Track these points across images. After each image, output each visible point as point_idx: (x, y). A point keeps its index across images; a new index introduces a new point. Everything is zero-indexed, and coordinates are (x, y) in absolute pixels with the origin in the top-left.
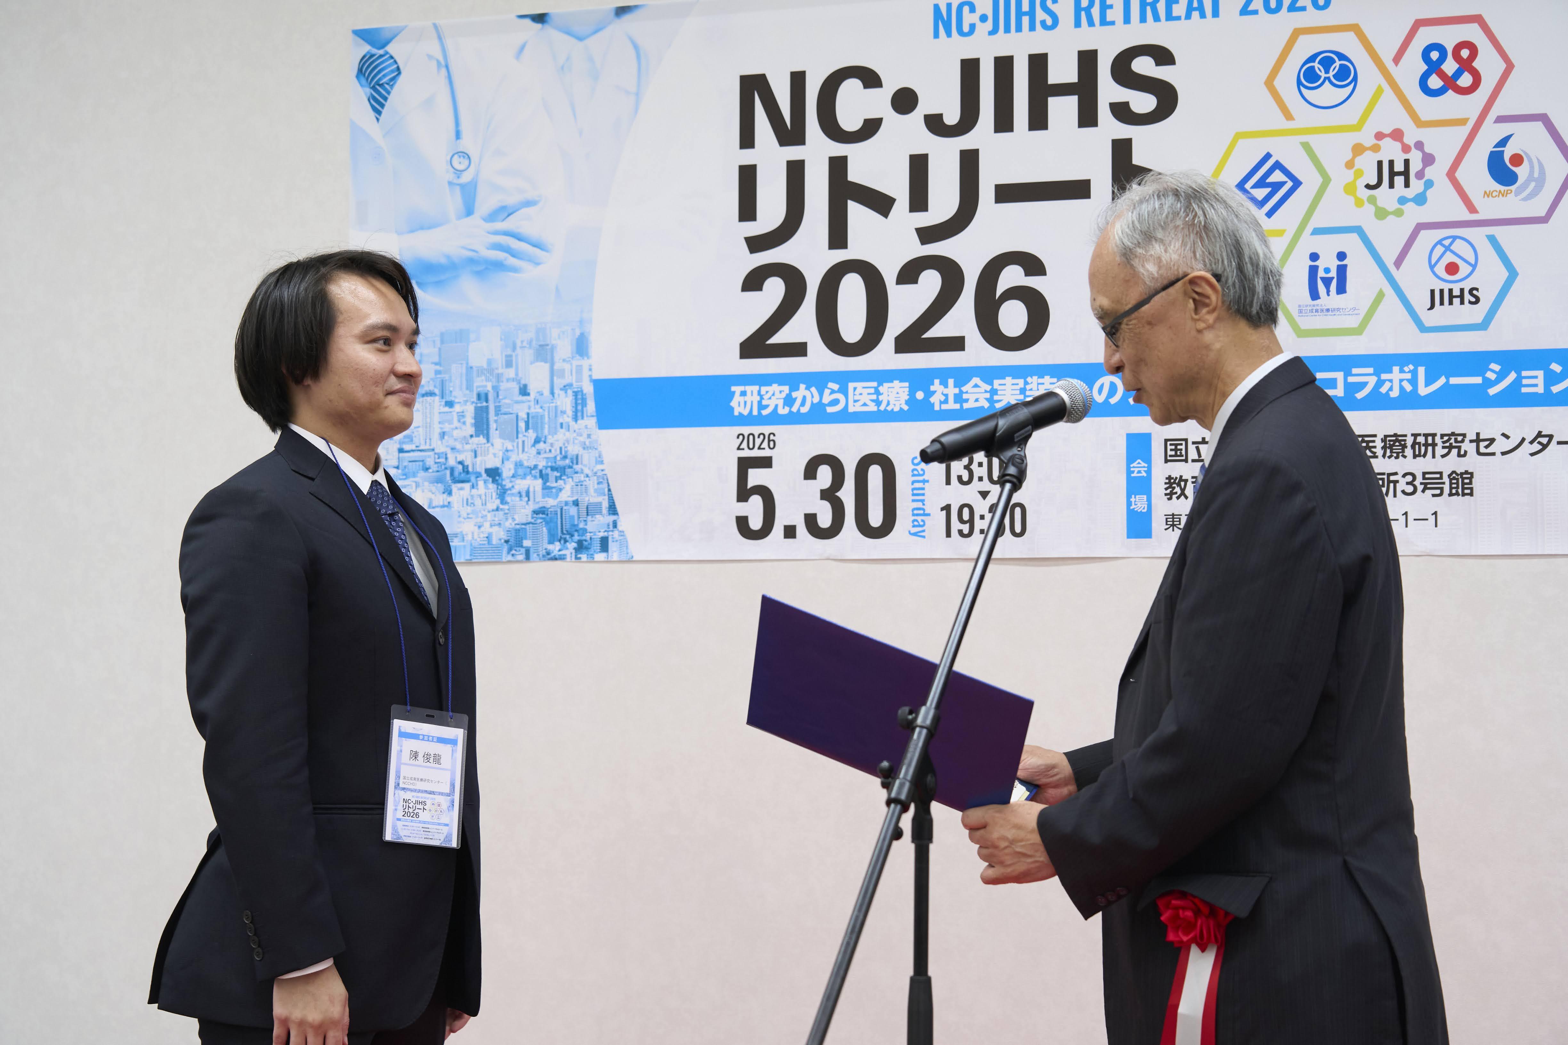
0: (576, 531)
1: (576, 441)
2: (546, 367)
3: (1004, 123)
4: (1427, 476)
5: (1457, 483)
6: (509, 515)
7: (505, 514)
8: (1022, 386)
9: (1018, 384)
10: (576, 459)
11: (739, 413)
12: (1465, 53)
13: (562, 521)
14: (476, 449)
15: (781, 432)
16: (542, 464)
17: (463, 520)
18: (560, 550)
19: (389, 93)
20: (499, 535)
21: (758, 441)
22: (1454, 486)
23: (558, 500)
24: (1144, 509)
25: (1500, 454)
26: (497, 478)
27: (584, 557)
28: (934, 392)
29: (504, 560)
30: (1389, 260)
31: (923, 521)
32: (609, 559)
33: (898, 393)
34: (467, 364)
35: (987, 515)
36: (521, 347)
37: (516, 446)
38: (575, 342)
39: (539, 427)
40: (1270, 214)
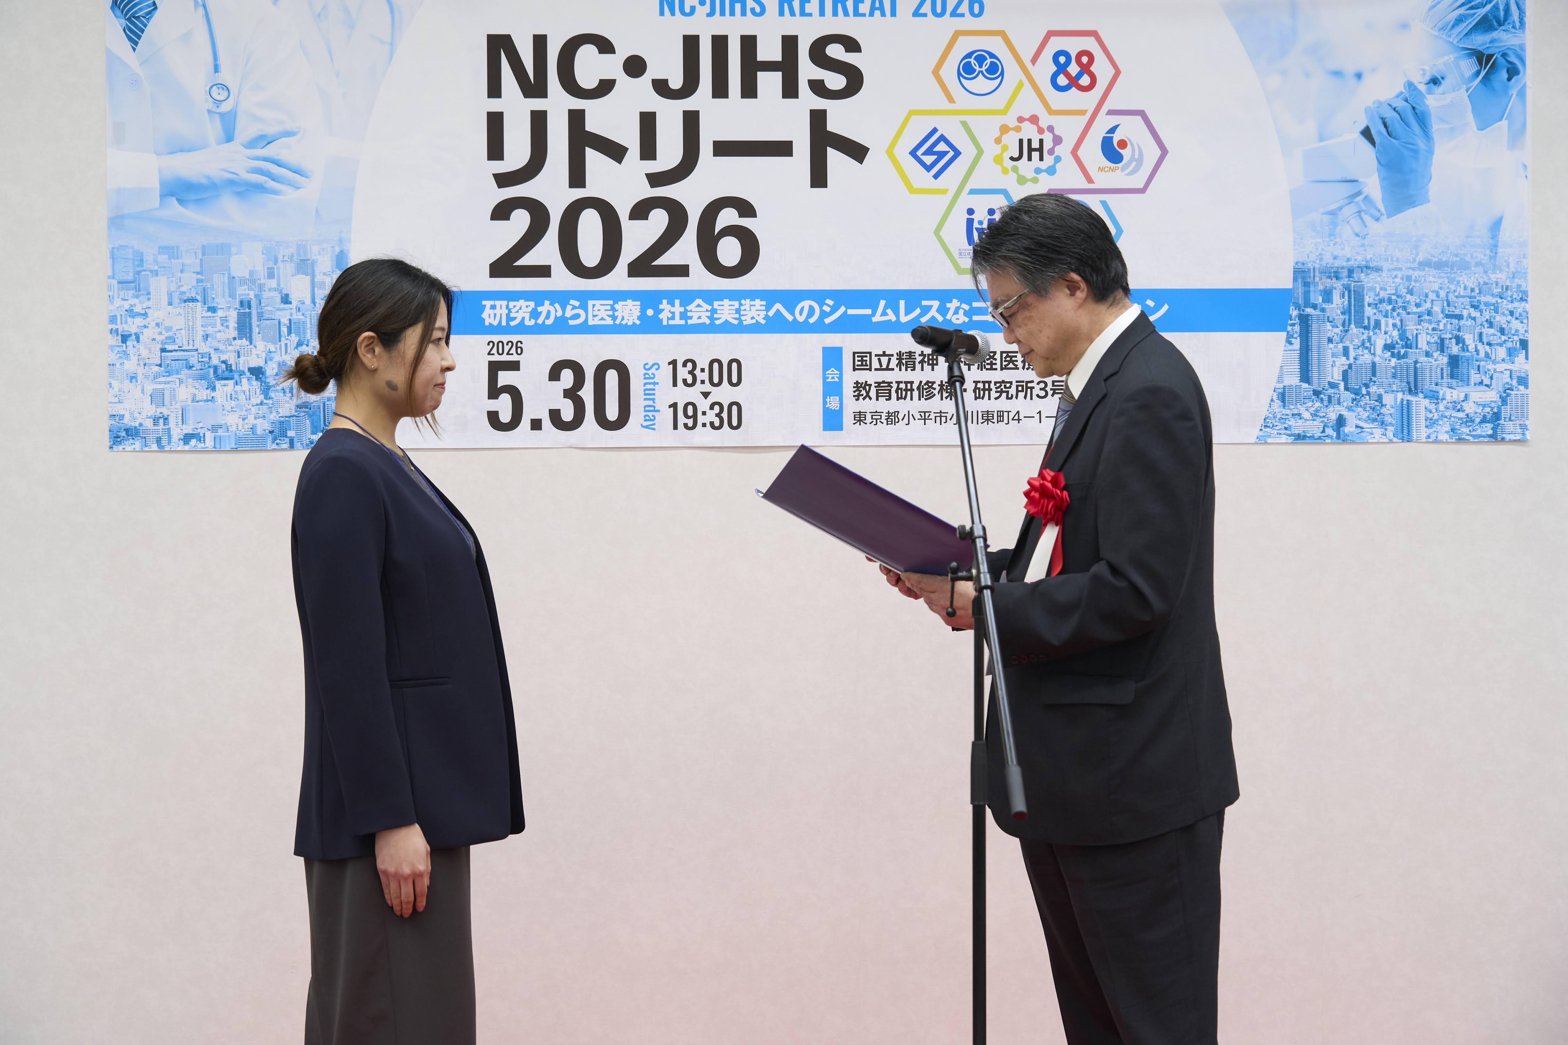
2: (307, 279)
3: (720, 90)
6: (273, 409)
7: (269, 408)
8: (738, 307)
9: (734, 305)
11: (490, 323)
12: (1085, 60)
13: (324, 415)
14: (239, 350)
15: (527, 340)
17: (228, 413)
19: (145, 26)
20: (263, 426)
21: (507, 348)
24: (837, 407)
26: (261, 376)
28: (663, 310)
29: (269, 449)
31: (653, 416)
33: (631, 310)
34: (229, 274)
35: (708, 412)
36: (282, 261)
37: (278, 348)
38: (335, 258)
39: (302, 331)
40: (936, 176)
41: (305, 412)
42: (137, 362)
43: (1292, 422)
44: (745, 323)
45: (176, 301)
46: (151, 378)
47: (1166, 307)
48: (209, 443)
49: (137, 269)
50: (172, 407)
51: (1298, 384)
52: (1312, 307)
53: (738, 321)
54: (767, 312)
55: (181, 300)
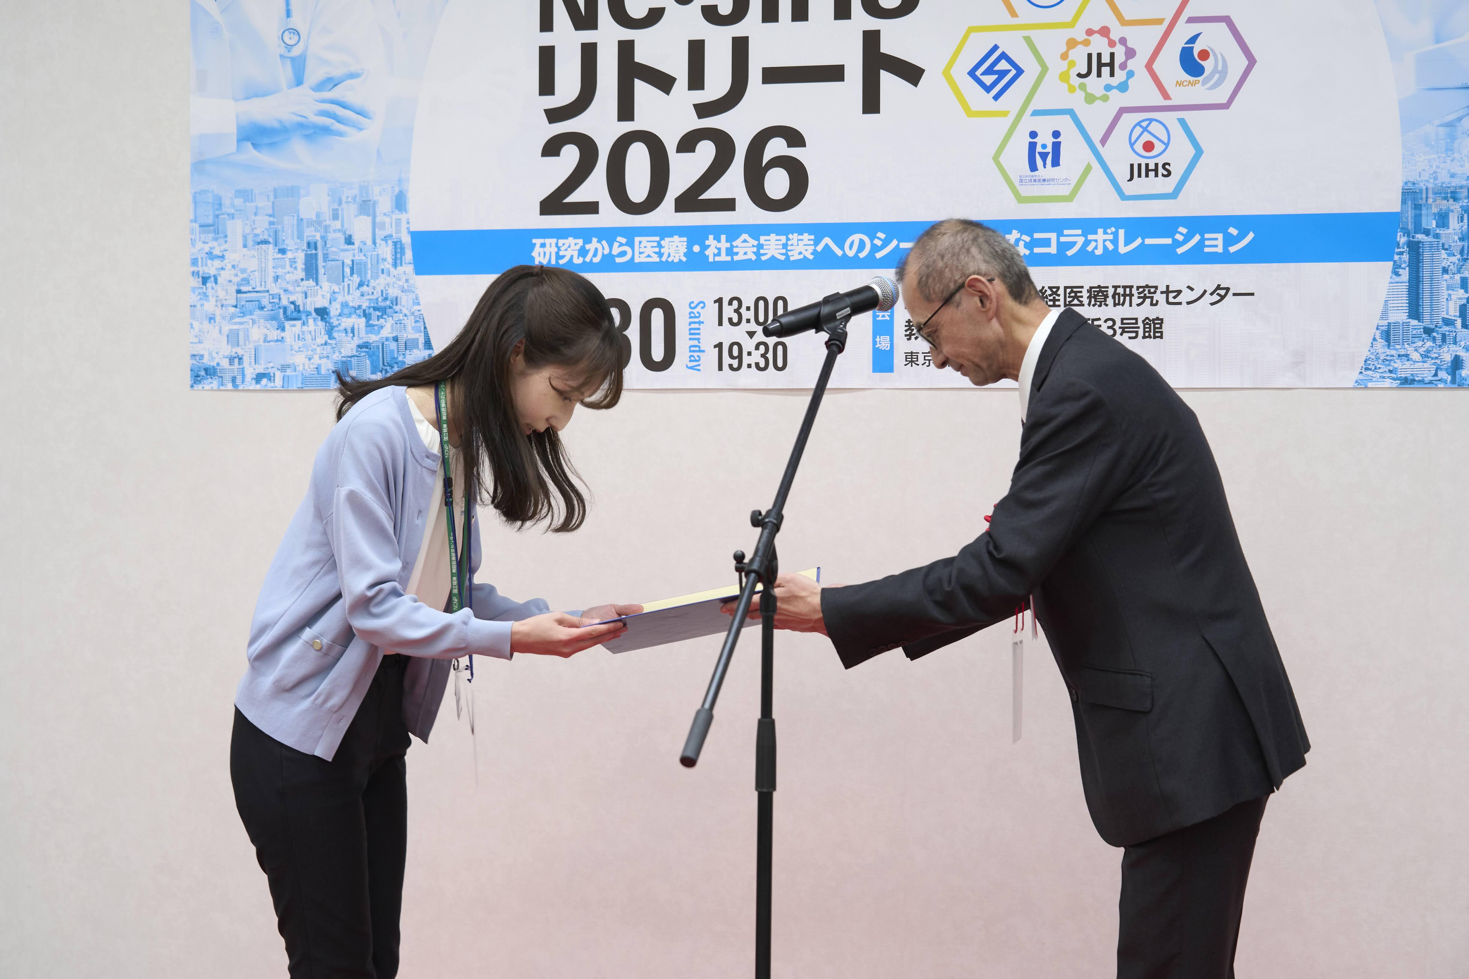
0: (396, 363)
1: (396, 285)
2: (369, 219)
3: (770, 14)
4: (1125, 321)
5: (1150, 328)
6: (336, 349)
7: (333, 348)
8: (785, 242)
9: (781, 240)
10: (396, 301)
13: (383, 355)
14: (307, 291)
16: (365, 305)
17: (295, 353)
20: (327, 366)
22: (1147, 330)
23: (380, 336)
24: (887, 347)
25: (1186, 304)
26: (325, 316)
28: (709, 246)
29: (332, 388)
30: (1096, 139)
31: (698, 356)
33: (677, 247)
34: (298, 216)
35: (754, 352)
36: (346, 202)
37: (342, 289)
38: (394, 199)
39: (363, 272)
40: (996, 98)
41: (365, 352)
42: (215, 303)
43: (1398, 364)
44: (792, 259)
45: (250, 243)
46: (228, 319)
47: (1251, 236)
48: (278, 382)
49: (217, 212)
50: (246, 347)
51: (1405, 321)
52: (1423, 233)
53: (785, 257)
54: (815, 247)
55: (254, 242)
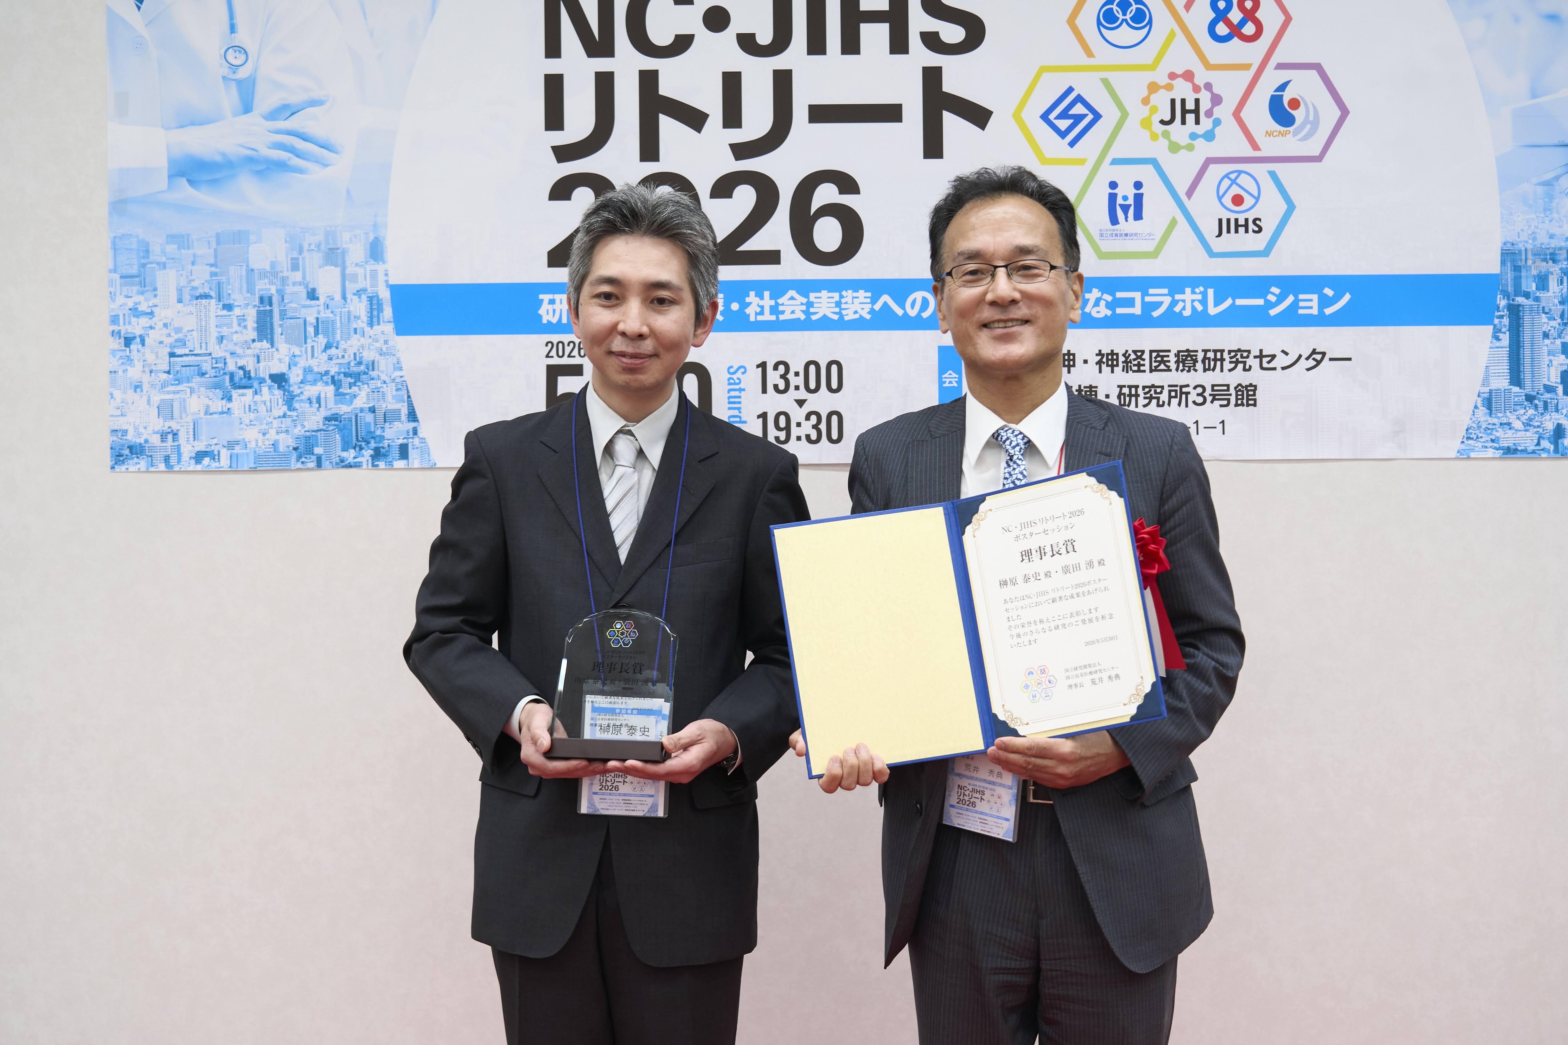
0: (373, 438)
1: (372, 347)
2: (337, 271)
3: (817, 45)
4: (1216, 388)
5: (1243, 395)
6: (297, 422)
7: (294, 421)
8: (838, 299)
9: (833, 298)
10: (372, 365)
11: (548, 320)
12: (1249, 4)
13: (357, 428)
14: (259, 354)
16: (334, 370)
17: (245, 427)
18: (355, 458)
20: (286, 442)
21: (568, 350)
22: (1240, 397)
23: (353, 406)
25: (1281, 369)
26: (284, 384)
27: (382, 464)
28: (750, 304)
29: (293, 468)
30: (1182, 191)
32: (410, 467)
34: (248, 266)
35: (804, 423)
36: (308, 250)
37: (303, 353)
38: (368, 247)
39: (330, 332)
40: (1072, 144)
41: (334, 425)
42: (141, 369)
43: (1500, 433)
44: (846, 318)
45: (186, 297)
46: (159, 386)
47: (1347, 297)
48: (224, 462)
49: (143, 261)
50: (182, 420)
51: (1507, 388)
52: (1524, 296)
53: (838, 316)
54: (872, 306)
55: (192, 296)
